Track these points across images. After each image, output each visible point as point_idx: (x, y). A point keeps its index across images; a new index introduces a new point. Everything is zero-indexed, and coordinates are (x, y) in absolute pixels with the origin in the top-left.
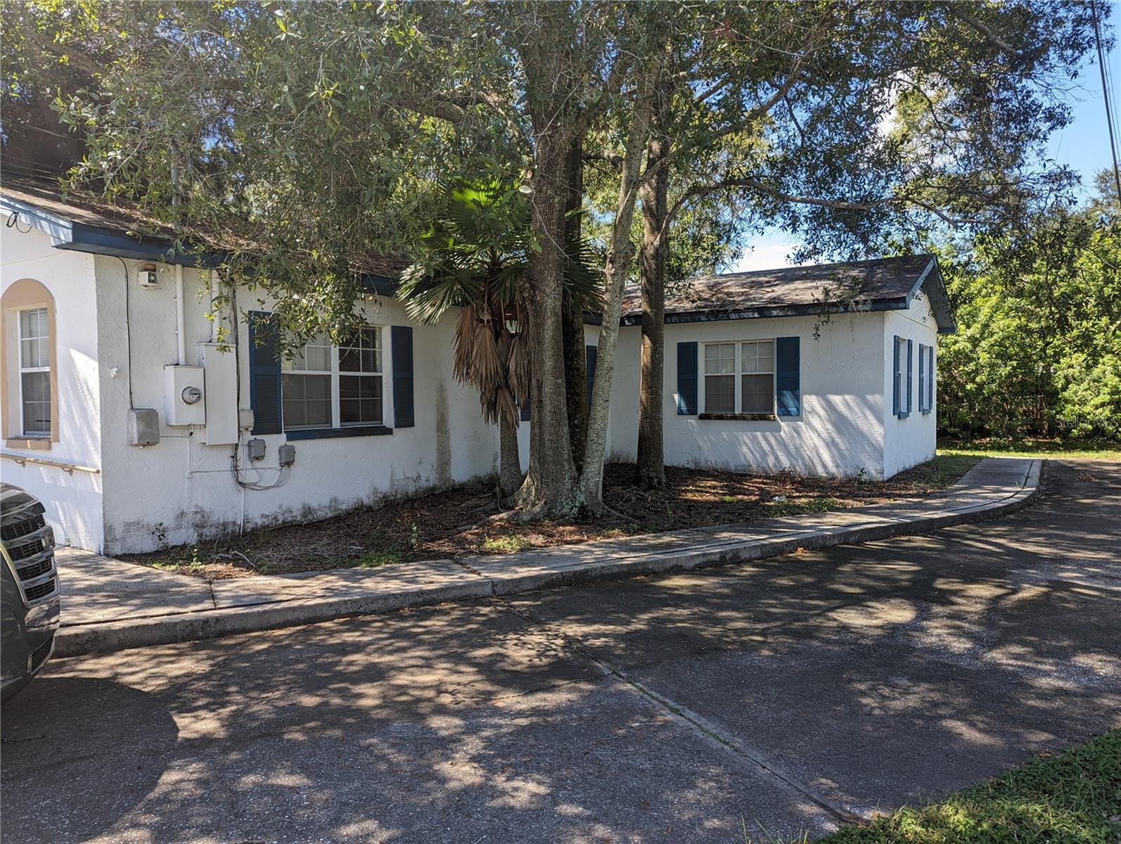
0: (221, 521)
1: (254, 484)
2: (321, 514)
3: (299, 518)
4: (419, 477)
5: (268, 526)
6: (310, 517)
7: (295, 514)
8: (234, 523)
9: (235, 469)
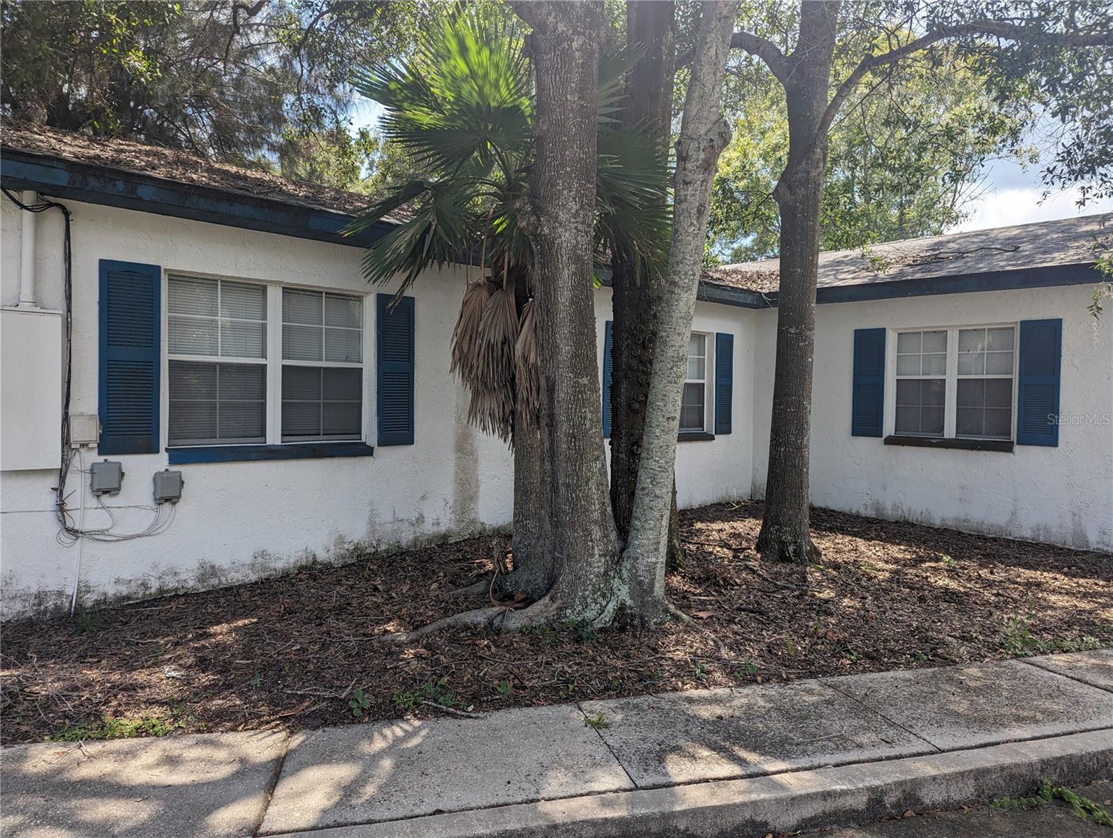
0: (34, 590)
1: (102, 532)
2: (235, 577)
3: (191, 584)
4: (421, 519)
5: (128, 598)
6: (214, 581)
7: (182, 577)
8: (60, 594)
9: (61, 507)
